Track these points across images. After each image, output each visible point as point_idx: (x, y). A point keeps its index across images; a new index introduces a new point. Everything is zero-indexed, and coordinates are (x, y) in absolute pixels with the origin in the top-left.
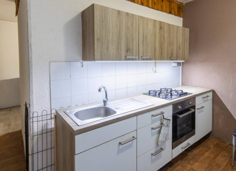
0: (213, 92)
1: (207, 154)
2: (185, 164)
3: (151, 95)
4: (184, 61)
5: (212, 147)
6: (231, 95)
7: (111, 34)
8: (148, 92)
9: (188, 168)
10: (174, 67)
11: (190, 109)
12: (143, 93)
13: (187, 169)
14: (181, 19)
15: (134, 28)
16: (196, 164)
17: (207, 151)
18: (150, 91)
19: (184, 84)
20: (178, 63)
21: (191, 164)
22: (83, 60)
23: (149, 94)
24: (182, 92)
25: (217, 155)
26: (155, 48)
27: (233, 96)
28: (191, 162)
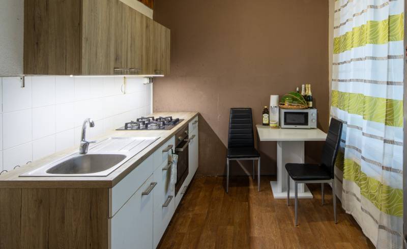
0: (199, 115)
1: (202, 194)
2: (185, 214)
3: (128, 129)
4: (163, 76)
5: (202, 185)
6: (218, 117)
7: (100, 32)
8: (124, 125)
9: (191, 216)
10: (145, 84)
11: (185, 140)
12: (117, 129)
13: (189, 218)
14: (152, 11)
15: (123, 24)
16: (196, 208)
17: (200, 191)
18: (126, 124)
19: (156, 109)
20: (150, 79)
21: (192, 211)
22: (24, 74)
23: (126, 127)
24: (171, 119)
25: (212, 191)
26: (142, 56)
27: (220, 117)
28: (191, 209)
